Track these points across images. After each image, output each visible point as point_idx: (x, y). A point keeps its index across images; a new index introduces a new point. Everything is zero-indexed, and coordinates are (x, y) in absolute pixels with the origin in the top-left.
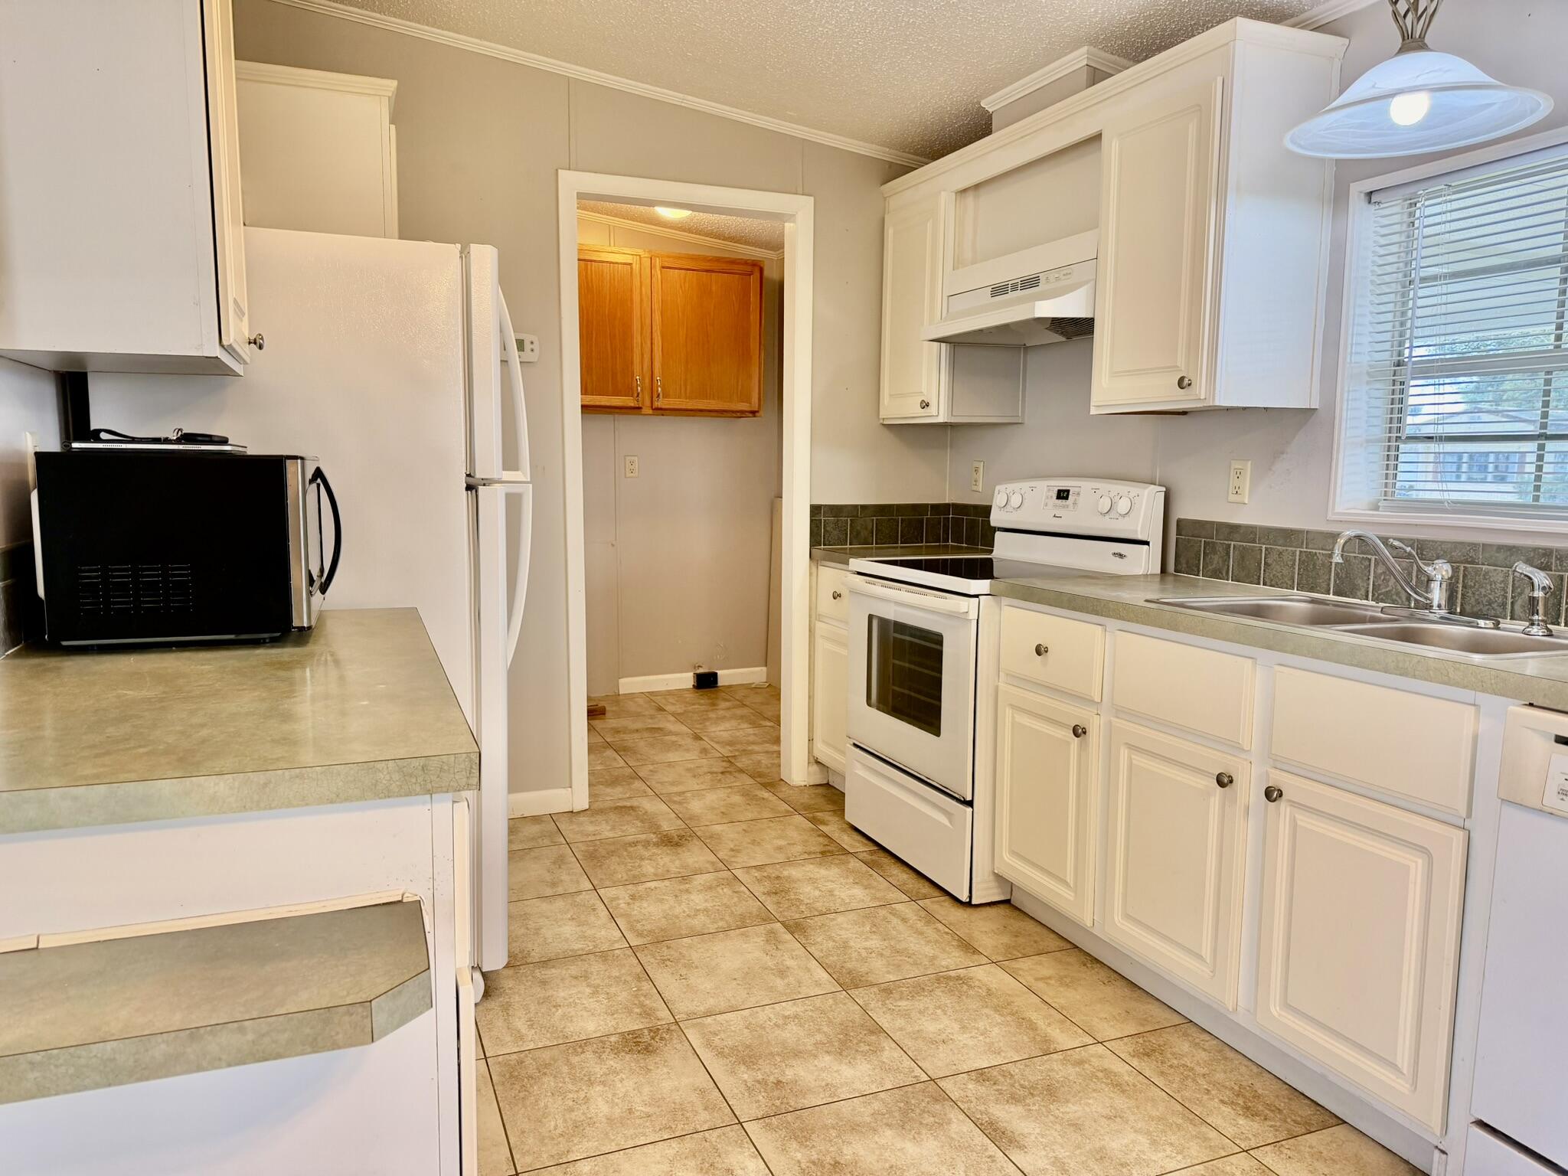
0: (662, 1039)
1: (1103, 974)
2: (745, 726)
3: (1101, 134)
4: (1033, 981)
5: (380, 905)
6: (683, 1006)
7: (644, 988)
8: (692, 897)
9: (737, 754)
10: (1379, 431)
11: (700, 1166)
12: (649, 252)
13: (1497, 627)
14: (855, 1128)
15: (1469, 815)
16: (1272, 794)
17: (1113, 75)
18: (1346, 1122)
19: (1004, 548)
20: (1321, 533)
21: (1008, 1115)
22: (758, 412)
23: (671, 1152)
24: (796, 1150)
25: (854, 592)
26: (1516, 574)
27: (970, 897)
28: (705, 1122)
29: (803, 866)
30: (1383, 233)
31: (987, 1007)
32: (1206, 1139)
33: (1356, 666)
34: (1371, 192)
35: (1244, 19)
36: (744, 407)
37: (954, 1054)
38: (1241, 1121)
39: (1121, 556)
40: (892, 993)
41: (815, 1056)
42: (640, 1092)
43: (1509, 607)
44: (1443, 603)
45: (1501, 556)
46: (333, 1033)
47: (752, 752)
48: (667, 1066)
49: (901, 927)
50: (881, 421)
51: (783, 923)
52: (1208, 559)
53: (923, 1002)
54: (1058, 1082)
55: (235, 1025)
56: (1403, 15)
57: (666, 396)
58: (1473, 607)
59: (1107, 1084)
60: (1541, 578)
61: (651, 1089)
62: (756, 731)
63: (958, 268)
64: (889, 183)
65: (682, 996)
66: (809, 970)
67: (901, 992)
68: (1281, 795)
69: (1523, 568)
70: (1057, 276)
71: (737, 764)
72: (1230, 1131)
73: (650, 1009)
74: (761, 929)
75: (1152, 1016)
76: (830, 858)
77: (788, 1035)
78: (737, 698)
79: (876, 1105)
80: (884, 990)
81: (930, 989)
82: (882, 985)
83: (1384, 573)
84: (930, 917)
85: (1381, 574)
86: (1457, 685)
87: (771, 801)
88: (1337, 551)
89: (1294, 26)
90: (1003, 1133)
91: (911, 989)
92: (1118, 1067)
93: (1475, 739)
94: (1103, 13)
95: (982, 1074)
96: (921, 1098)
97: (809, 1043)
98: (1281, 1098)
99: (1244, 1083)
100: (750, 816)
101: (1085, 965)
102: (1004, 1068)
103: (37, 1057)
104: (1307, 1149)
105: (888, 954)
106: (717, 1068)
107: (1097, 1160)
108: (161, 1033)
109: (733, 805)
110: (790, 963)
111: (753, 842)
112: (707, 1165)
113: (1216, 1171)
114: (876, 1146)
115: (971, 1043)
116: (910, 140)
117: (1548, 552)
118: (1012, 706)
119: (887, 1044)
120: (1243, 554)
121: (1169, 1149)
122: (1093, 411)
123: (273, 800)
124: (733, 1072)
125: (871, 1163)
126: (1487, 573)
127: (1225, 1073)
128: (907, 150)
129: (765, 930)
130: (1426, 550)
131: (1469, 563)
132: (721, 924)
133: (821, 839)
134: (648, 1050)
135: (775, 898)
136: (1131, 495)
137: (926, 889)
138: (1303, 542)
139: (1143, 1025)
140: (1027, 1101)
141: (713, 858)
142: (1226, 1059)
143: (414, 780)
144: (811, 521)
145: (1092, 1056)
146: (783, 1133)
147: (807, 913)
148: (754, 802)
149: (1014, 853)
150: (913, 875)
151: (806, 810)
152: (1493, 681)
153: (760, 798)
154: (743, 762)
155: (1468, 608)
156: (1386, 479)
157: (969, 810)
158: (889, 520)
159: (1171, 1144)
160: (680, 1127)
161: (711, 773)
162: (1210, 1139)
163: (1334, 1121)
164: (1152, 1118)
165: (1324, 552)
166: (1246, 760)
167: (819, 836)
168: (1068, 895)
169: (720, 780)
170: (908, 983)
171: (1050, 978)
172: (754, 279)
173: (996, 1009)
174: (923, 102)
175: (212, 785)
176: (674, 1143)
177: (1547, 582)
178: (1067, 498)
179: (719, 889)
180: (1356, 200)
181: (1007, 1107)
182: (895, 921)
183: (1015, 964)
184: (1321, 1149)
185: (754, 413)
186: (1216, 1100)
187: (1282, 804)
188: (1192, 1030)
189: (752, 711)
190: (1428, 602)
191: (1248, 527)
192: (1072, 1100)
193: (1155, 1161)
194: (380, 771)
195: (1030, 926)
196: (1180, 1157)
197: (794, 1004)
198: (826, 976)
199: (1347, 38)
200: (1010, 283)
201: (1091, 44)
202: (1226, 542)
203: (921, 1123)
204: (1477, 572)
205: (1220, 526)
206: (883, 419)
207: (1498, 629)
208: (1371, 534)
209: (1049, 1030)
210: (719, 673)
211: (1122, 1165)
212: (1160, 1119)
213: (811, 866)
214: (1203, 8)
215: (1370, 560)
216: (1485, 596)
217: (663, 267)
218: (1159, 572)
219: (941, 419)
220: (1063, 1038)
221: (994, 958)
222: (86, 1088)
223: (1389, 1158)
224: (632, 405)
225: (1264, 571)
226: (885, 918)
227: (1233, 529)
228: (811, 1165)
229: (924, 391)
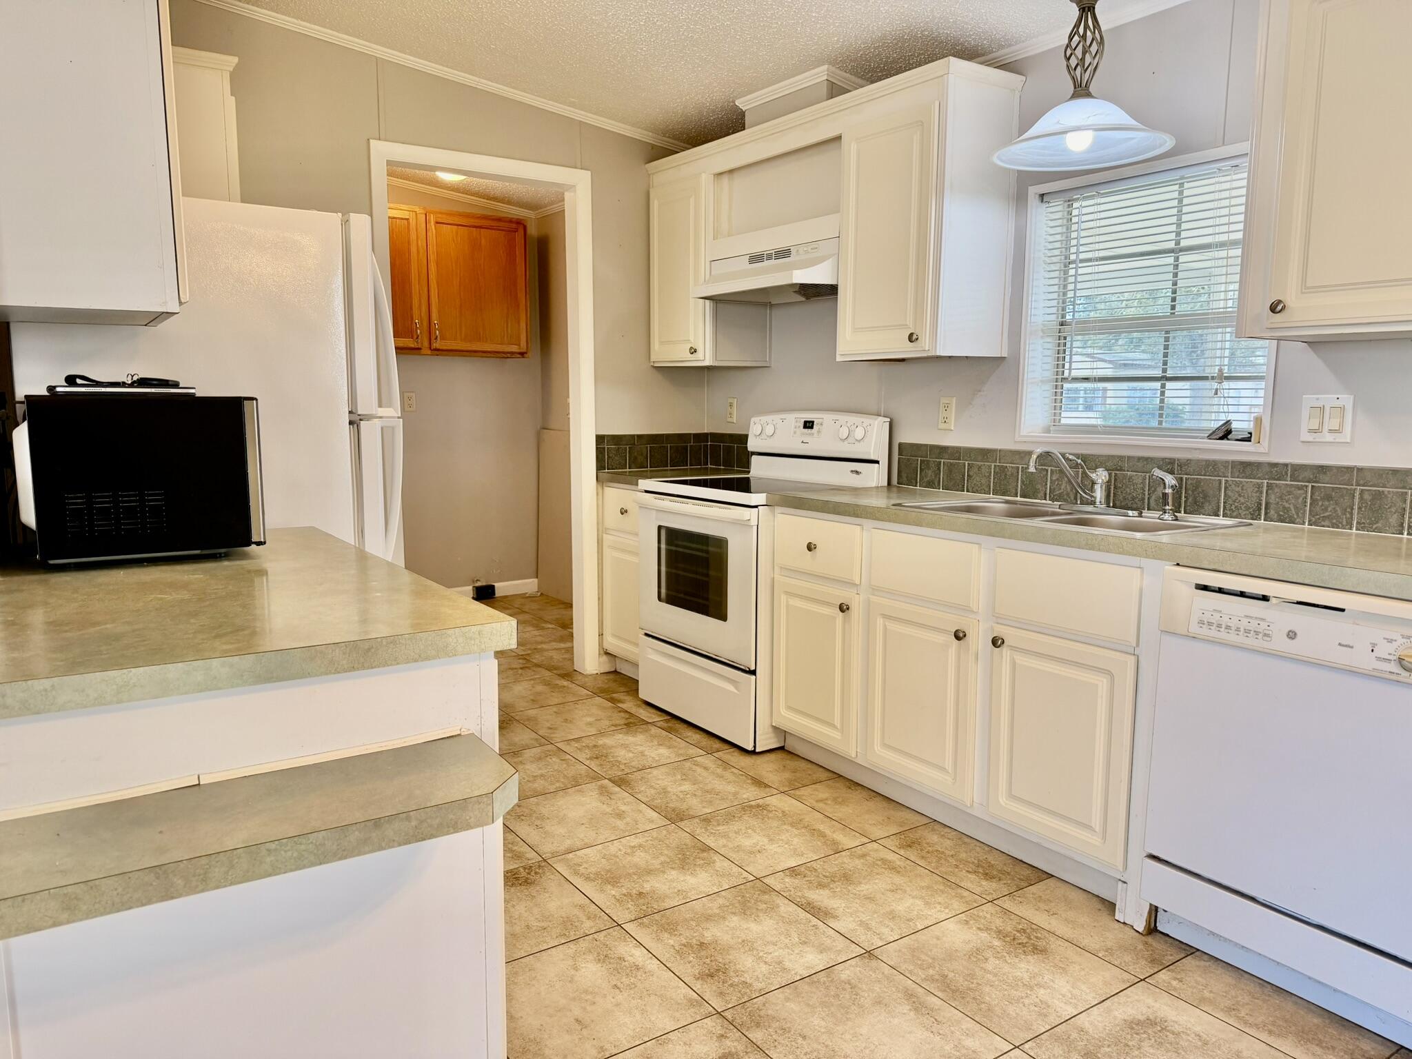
0: (536, 873)
1: (865, 794)
2: (530, 629)
3: (841, 137)
4: (815, 803)
5: (445, 738)
6: (547, 848)
7: (509, 838)
8: (527, 767)
9: (529, 652)
10: (1049, 374)
11: (597, 958)
12: (424, 208)
13: (1140, 515)
14: (708, 918)
15: (1138, 645)
16: (996, 642)
17: (850, 91)
18: (1053, 876)
19: (759, 469)
20: (1011, 451)
21: (820, 897)
22: (526, 353)
23: (571, 952)
24: (668, 939)
25: (643, 507)
26: (1154, 477)
27: (755, 747)
28: (591, 928)
29: (614, 735)
30: (1052, 225)
31: (785, 824)
32: (962, 897)
33: (1058, 545)
34: (1043, 194)
35: (954, 58)
36: (514, 348)
37: (769, 859)
38: (984, 883)
39: (857, 472)
40: (710, 822)
41: (664, 872)
42: (532, 913)
43: (1146, 501)
44: (1103, 501)
45: (1140, 464)
46: (468, 818)
47: (542, 650)
48: (548, 892)
49: (705, 773)
50: (652, 364)
51: (610, 780)
52: (923, 474)
53: (735, 826)
54: (850, 871)
55: (404, 815)
56: (1073, 68)
57: (443, 338)
58: (1121, 502)
59: (886, 869)
60: (1170, 480)
61: (540, 910)
62: (540, 632)
63: (717, 238)
64: (655, 162)
65: (543, 840)
66: (641, 812)
67: (718, 820)
68: (1003, 642)
69: (1158, 473)
70: (805, 249)
71: (534, 661)
72: (978, 890)
73: (520, 853)
74: (593, 786)
75: (907, 819)
76: (634, 728)
77: (638, 859)
78: (516, 606)
79: (721, 901)
80: (704, 820)
81: (739, 815)
82: (702, 817)
83: (1057, 479)
84: (726, 765)
85: (1055, 480)
86: (1129, 554)
87: (571, 688)
88: (1032, 464)
89: (981, 63)
90: (819, 909)
91: (724, 817)
92: (891, 856)
93: (1141, 590)
94: (844, 41)
95: (793, 871)
96: (752, 892)
97: (656, 863)
98: (1007, 865)
99: (981, 858)
100: (556, 701)
101: (850, 788)
102: (809, 865)
103: (273, 846)
104: (1031, 896)
105: (700, 794)
106: (588, 888)
107: (890, 919)
108: (356, 823)
109: (539, 694)
110: (623, 808)
111: (566, 721)
112: (602, 957)
113: (974, 916)
114: (728, 929)
115: (779, 850)
116: (671, 127)
117: (1172, 461)
118: (787, 593)
119: (716, 858)
120: (951, 468)
121: (938, 907)
122: (839, 359)
123: (374, 661)
124: (602, 891)
125: (727, 940)
126: (1131, 477)
127: (966, 852)
128: (667, 135)
129: (595, 786)
130: (1090, 462)
131: (1118, 470)
132: (558, 785)
133: (623, 714)
134: (527, 882)
135: (597, 762)
136: (865, 425)
137: (717, 744)
138: (996, 459)
139: (901, 826)
140: (831, 886)
141: (534, 735)
142: (965, 843)
143: (473, 642)
144: (597, 448)
145: (870, 851)
146: (655, 928)
147: (627, 771)
148: (557, 690)
149: (789, 708)
150: (704, 735)
151: (602, 693)
152: (1153, 550)
153: (561, 687)
154: (537, 658)
155: (1118, 503)
156: (1055, 410)
157: (753, 677)
158: (660, 447)
159: (940, 903)
160: (572, 933)
161: (512, 669)
162: (965, 897)
163: (1045, 876)
164: (923, 888)
165: (1013, 465)
166: (975, 619)
167: (620, 712)
168: (836, 735)
169: (521, 674)
170: (721, 813)
171: (827, 799)
172: (519, 237)
173: (792, 825)
174: (688, 98)
175: (330, 651)
176: (571, 945)
177: (1174, 482)
178: (812, 427)
179: (548, 759)
180: (1033, 200)
181: (817, 891)
182: (699, 770)
183: (797, 792)
184: (1041, 894)
185: (522, 354)
186: (964, 871)
187: (1004, 649)
188: (937, 827)
189: (532, 616)
190: (1093, 499)
191: (953, 448)
192: (863, 882)
193: (930, 915)
194: (450, 636)
195: (803, 764)
196: (947, 911)
197: (636, 837)
198: (655, 815)
199: (1024, 75)
200: (765, 253)
201: (830, 63)
202: (938, 460)
203: (757, 909)
204: (1125, 476)
205: (933, 447)
206: (654, 362)
207: (1141, 517)
208: (1056, 451)
209: (835, 836)
210: (497, 585)
211: (908, 920)
212: (928, 887)
213: (621, 735)
214: (919, 44)
215: (1047, 471)
216: (1130, 494)
217: (437, 223)
218: (886, 484)
219: (707, 363)
220: (847, 841)
221: (781, 789)
222: (304, 867)
223: (1084, 895)
224: (413, 346)
225: (967, 481)
226: (690, 769)
227: (942, 450)
228: (682, 947)
229: (692, 339)
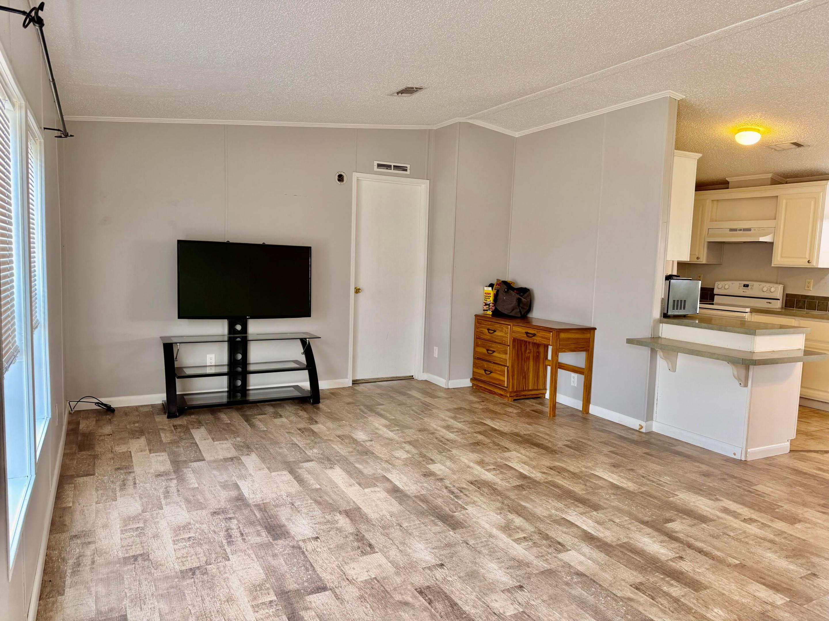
3: (778, 196)
39: (770, 303)
52: (797, 304)
63: (713, 222)
70: (759, 229)
120: (810, 303)
122: (773, 265)
136: (775, 287)
178: (748, 287)
191: (812, 296)
200: (738, 229)
201: (772, 173)
202: (804, 300)
205: (802, 296)
218: (781, 307)
219: (704, 262)
225: (817, 307)
227: (806, 297)
229: (697, 254)
